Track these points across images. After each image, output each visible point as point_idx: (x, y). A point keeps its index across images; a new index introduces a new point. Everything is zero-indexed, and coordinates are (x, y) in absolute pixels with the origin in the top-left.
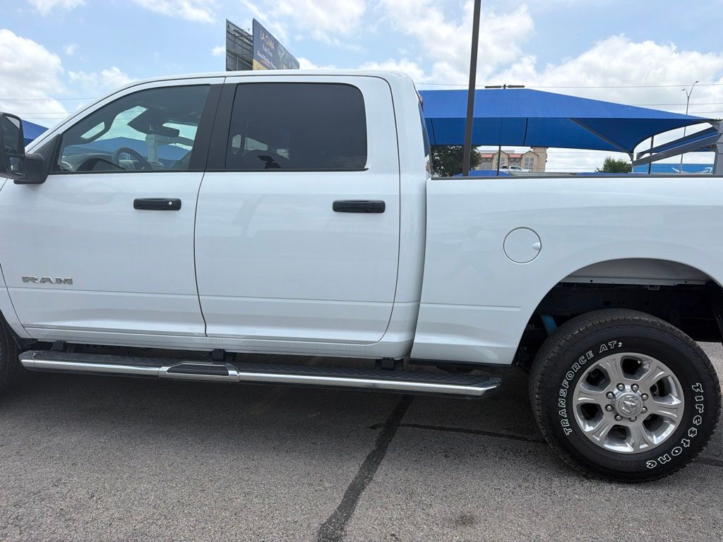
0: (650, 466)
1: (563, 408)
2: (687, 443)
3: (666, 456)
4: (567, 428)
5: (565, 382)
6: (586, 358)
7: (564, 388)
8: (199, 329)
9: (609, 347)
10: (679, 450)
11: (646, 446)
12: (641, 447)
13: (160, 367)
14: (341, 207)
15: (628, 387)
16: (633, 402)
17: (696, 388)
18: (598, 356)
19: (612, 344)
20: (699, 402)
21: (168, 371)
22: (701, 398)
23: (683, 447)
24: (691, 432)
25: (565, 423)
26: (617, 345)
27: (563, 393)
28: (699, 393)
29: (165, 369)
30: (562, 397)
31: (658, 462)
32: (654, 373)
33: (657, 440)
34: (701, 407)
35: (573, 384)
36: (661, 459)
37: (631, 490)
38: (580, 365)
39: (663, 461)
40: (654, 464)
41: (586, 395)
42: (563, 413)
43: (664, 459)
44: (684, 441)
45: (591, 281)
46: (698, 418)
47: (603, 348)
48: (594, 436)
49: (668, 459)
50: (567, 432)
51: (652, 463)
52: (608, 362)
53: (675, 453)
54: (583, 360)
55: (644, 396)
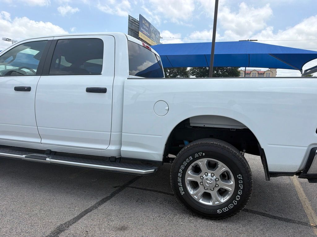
0: (219, 212)
1: (180, 182)
2: (235, 203)
3: (226, 208)
4: (182, 191)
5: (181, 170)
6: (189, 160)
7: (180, 173)
8: (38, 140)
9: (199, 155)
10: (232, 206)
11: (218, 202)
12: (216, 203)
13: (22, 155)
14: (90, 90)
15: (209, 174)
16: (211, 182)
17: (239, 177)
18: (195, 159)
19: (200, 154)
20: (241, 184)
21: (25, 157)
22: (241, 182)
23: (234, 205)
24: (237, 198)
25: (181, 189)
26: (202, 154)
27: (180, 175)
28: (240, 179)
29: (24, 156)
30: (180, 177)
31: (223, 210)
32: (221, 168)
33: (223, 200)
34: (241, 186)
35: (185, 171)
36: (224, 209)
37: (210, 222)
38: (187, 163)
39: (225, 210)
40: (221, 211)
41: (191, 177)
42: (180, 184)
43: (225, 209)
44: (234, 202)
45: (204, 126)
46: (240, 191)
47: (196, 156)
48: (195, 196)
49: (227, 209)
50: (182, 193)
51: (220, 211)
52: (200, 162)
53: (230, 207)
54: (188, 160)
55: (217, 179)
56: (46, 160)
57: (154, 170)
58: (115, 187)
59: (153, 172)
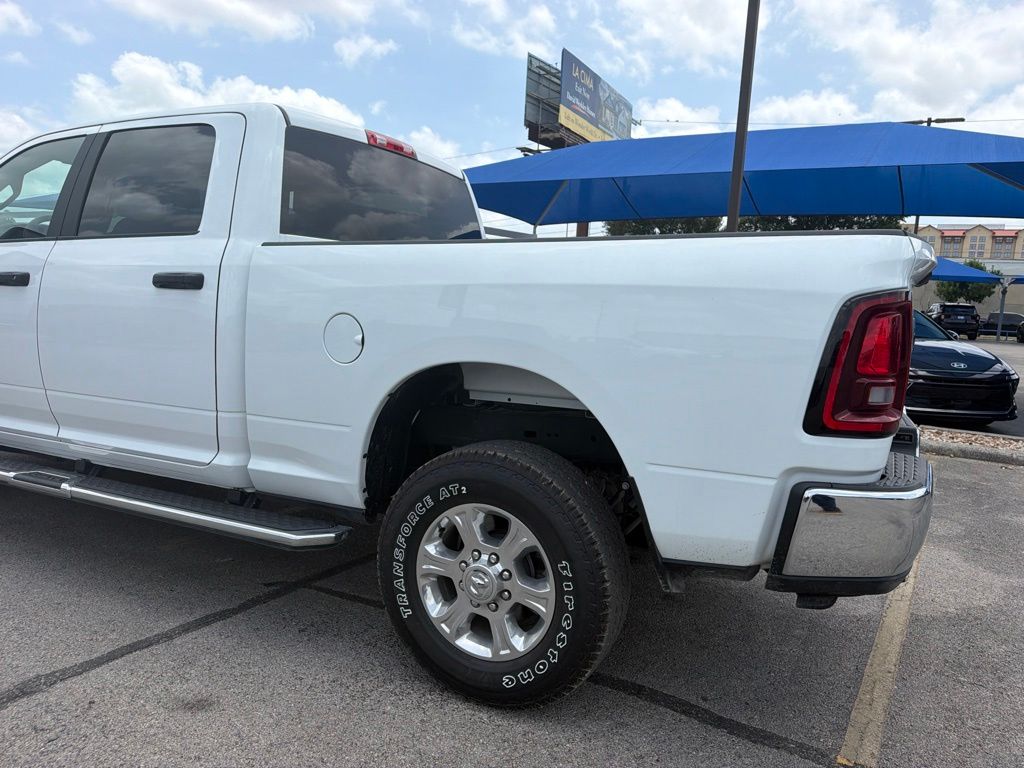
0: (507, 684)
1: (401, 578)
2: (554, 656)
3: (528, 673)
4: (406, 607)
5: (401, 540)
6: (424, 506)
7: (400, 547)
8: (51, 430)
9: (451, 492)
10: (545, 664)
11: (508, 651)
12: (502, 652)
13: (7, 471)
14: (162, 281)
15: (485, 557)
16: (483, 580)
17: (562, 569)
18: (441, 507)
19: (454, 487)
20: (568, 593)
21: (14, 478)
22: (569, 586)
23: (549, 662)
24: (563, 640)
25: (403, 600)
26: (460, 490)
27: (399, 554)
28: (567, 578)
29: (12, 474)
30: (398, 561)
31: (518, 679)
32: (516, 538)
33: (523, 645)
34: (570, 600)
35: (413, 543)
36: (522, 676)
38: (418, 515)
39: (524, 680)
40: (513, 681)
41: (434, 561)
42: (400, 584)
43: (526, 677)
44: (551, 653)
45: (509, 400)
46: (567, 618)
47: (444, 494)
48: (443, 625)
49: (530, 677)
50: (405, 613)
51: (510, 679)
52: (457, 515)
53: (540, 670)
54: (421, 508)
55: (506, 573)
56: (59, 488)
57: (333, 535)
58: (269, 585)
59: (332, 542)
